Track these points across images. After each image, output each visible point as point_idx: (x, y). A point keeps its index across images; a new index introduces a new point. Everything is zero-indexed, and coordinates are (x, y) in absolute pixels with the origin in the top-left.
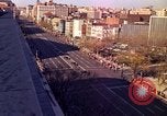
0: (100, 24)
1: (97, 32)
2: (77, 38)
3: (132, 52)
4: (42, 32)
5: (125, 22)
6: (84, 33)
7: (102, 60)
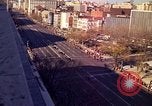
0: (86, 17)
1: (83, 24)
2: (64, 29)
3: (114, 43)
4: (33, 23)
5: (108, 15)
6: (70, 25)
7: (86, 50)
